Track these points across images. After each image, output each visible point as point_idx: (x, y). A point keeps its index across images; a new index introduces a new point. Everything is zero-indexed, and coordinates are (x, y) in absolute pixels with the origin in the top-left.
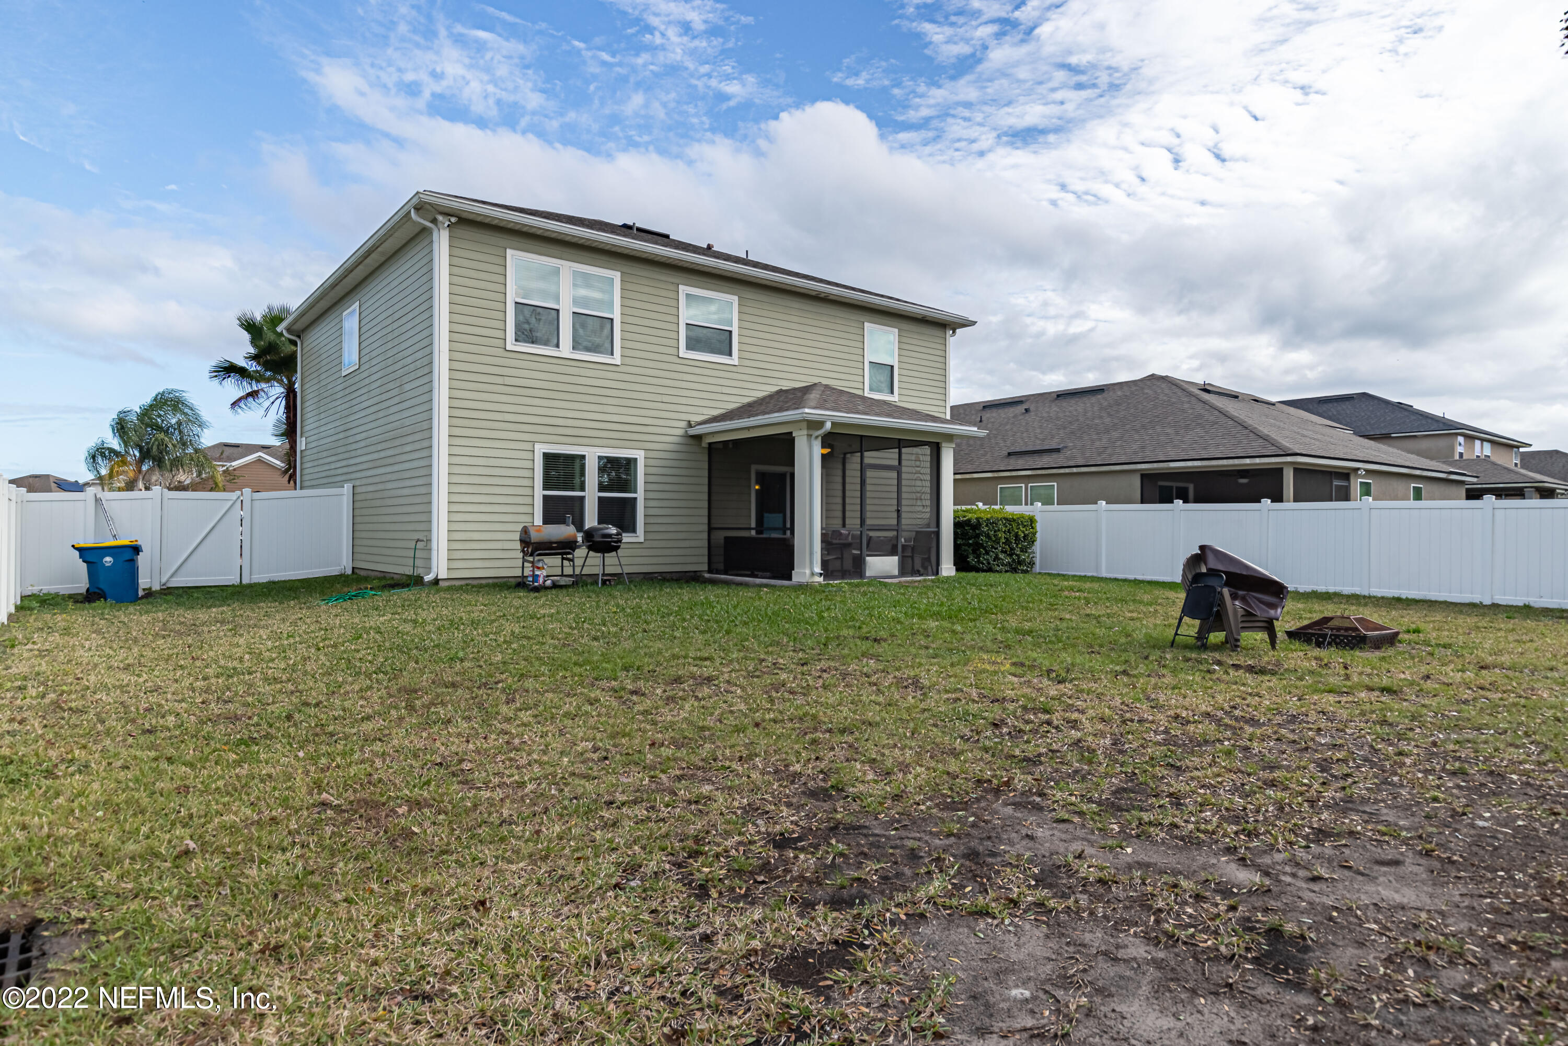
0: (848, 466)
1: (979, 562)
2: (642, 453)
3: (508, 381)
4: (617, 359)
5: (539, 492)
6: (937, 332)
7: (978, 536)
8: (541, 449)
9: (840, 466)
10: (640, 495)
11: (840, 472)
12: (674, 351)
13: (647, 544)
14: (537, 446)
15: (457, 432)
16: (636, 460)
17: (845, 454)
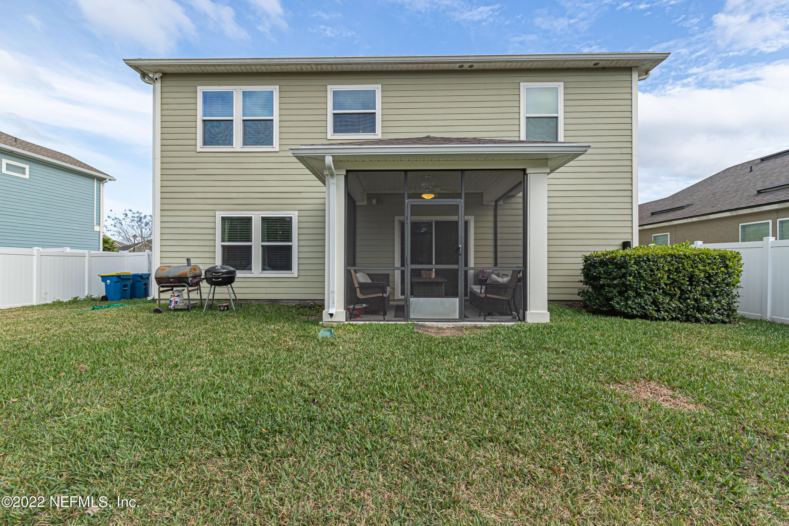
0: (499, 212)
1: (627, 306)
2: (296, 213)
3: (198, 172)
4: (276, 146)
5: (219, 244)
6: (624, 77)
7: (624, 276)
8: (219, 215)
9: (492, 213)
10: (295, 243)
11: (491, 218)
12: (323, 136)
13: (300, 279)
14: (217, 213)
15: (166, 207)
16: (291, 218)
17: (496, 202)
